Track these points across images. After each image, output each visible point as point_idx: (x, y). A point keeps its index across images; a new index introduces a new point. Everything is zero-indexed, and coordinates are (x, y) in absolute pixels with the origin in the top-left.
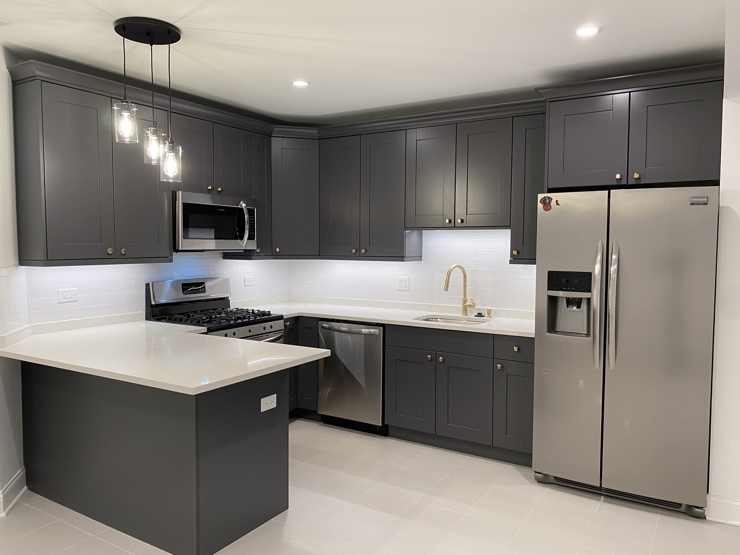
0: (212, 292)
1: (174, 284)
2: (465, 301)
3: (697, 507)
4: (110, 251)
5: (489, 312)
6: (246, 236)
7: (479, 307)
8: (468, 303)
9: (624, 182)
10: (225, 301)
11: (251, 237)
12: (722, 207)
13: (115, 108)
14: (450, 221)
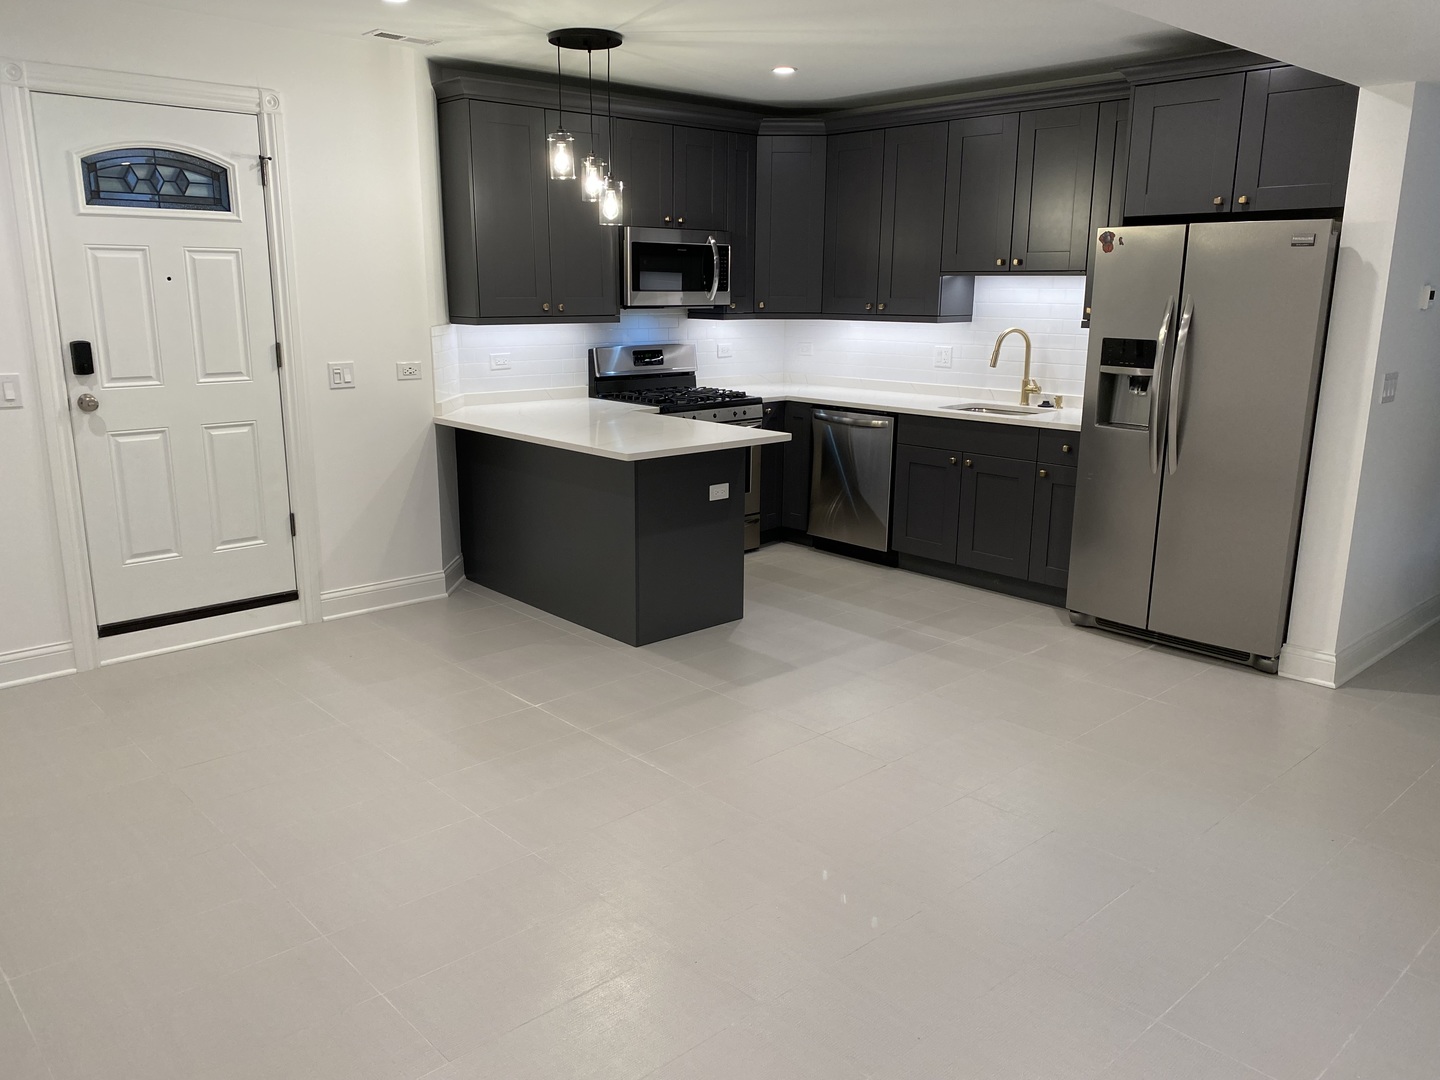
0: (674, 363)
1: (626, 349)
2: (1026, 383)
3: (1265, 658)
4: (546, 307)
5: (1059, 399)
6: (716, 286)
7: (1048, 393)
8: (1031, 386)
9: (1226, 209)
10: (689, 377)
11: (722, 288)
12: (1342, 249)
13: (550, 139)
14: (1003, 263)
